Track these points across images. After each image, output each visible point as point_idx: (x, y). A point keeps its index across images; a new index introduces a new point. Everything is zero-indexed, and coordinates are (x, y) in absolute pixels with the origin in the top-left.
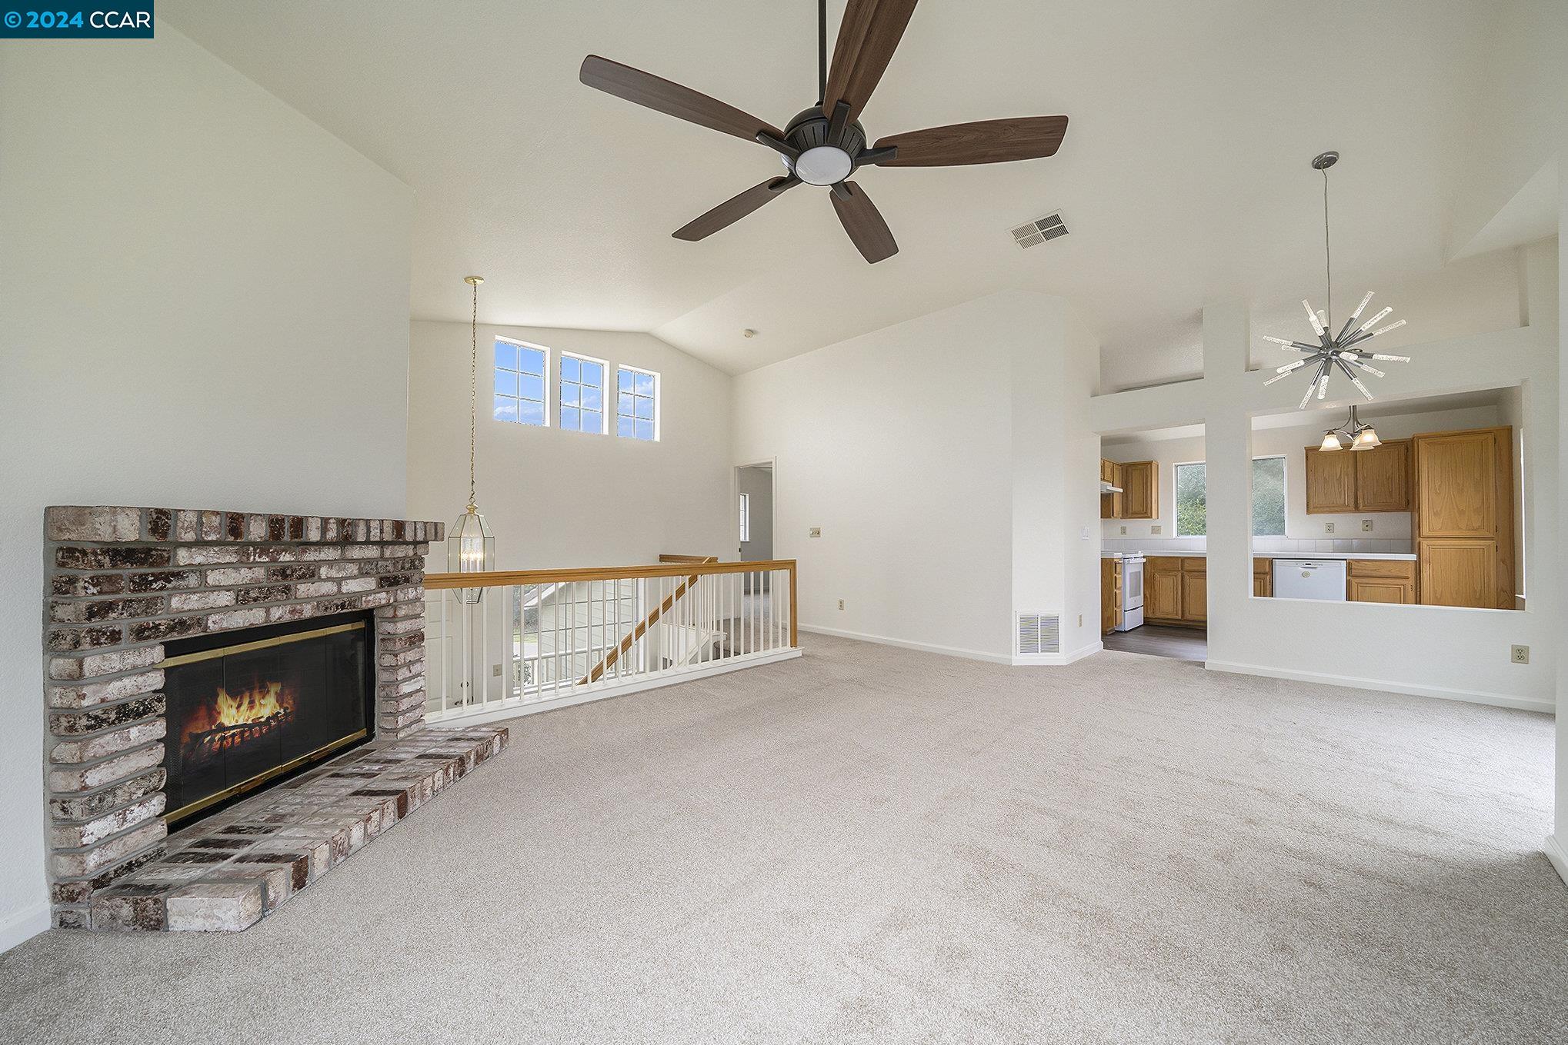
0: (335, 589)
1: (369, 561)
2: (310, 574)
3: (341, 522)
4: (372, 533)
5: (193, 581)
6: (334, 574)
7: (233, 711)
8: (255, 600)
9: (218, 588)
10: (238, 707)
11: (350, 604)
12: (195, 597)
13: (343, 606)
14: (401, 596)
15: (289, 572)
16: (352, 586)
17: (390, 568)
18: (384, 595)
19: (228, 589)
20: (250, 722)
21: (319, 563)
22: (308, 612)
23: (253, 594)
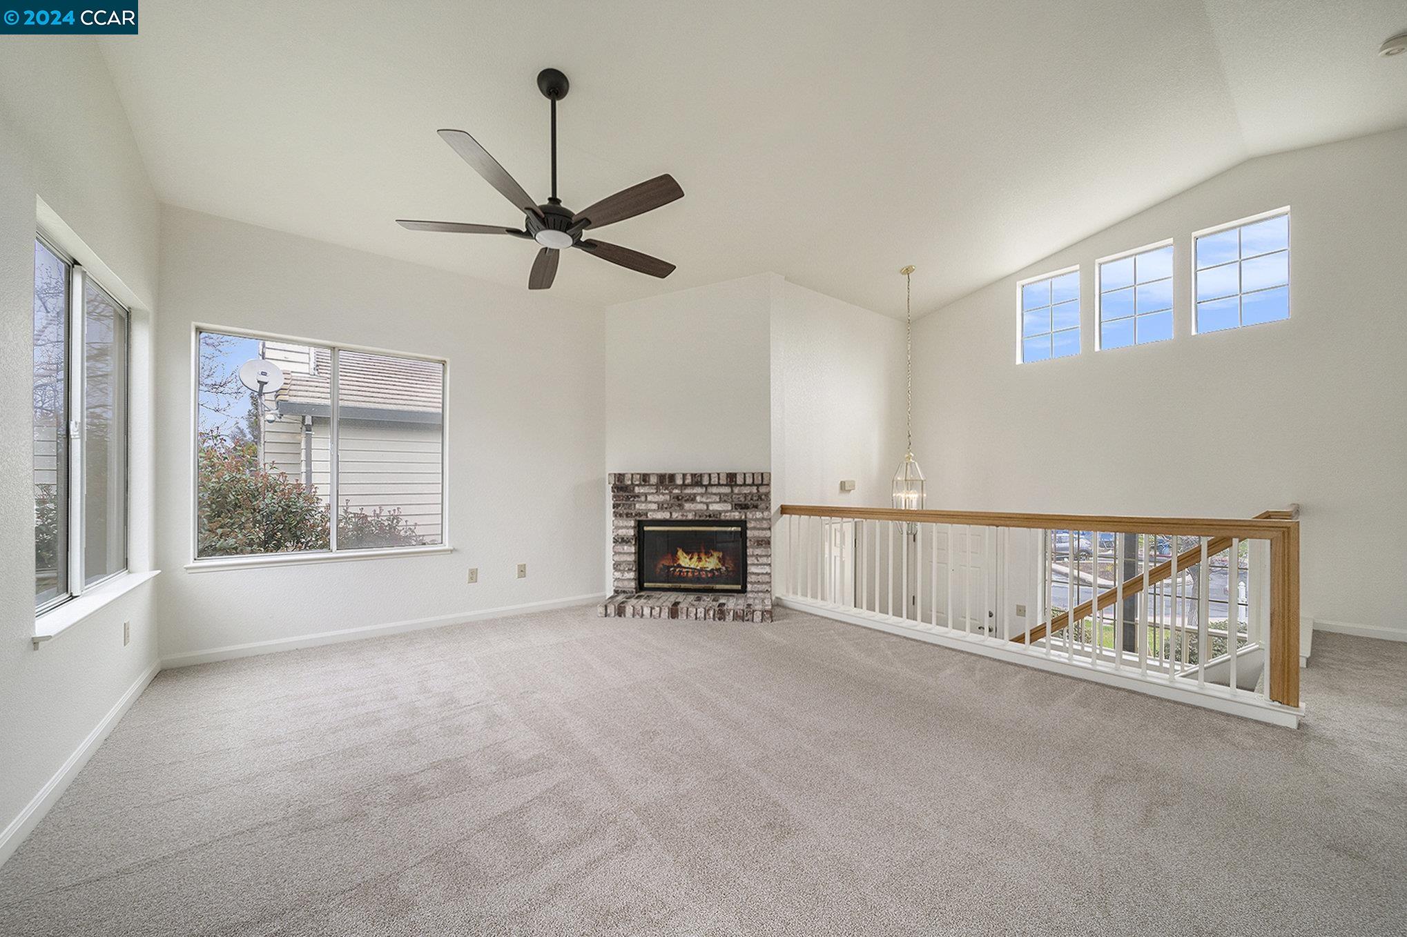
0: (705, 508)
1: (726, 495)
2: (692, 499)
3: (693, 475)
4: (713, 480)
5: (643, 498)
6: (704, 500)
7: (687, 560)
8: (666, 508)
9: (650, 502)
10: (691, 559)
11: (714, 516)
12: (643, 505)
13: (710, 516)
14: (750, 515)
15: (680, 498)
16: (715, 507)
17: (742, 499)
18: (737, 514)
19: (655, 503)
20: (698, 568)
21: (695, 495)
22: (690, 517)
23: (665, 506)
